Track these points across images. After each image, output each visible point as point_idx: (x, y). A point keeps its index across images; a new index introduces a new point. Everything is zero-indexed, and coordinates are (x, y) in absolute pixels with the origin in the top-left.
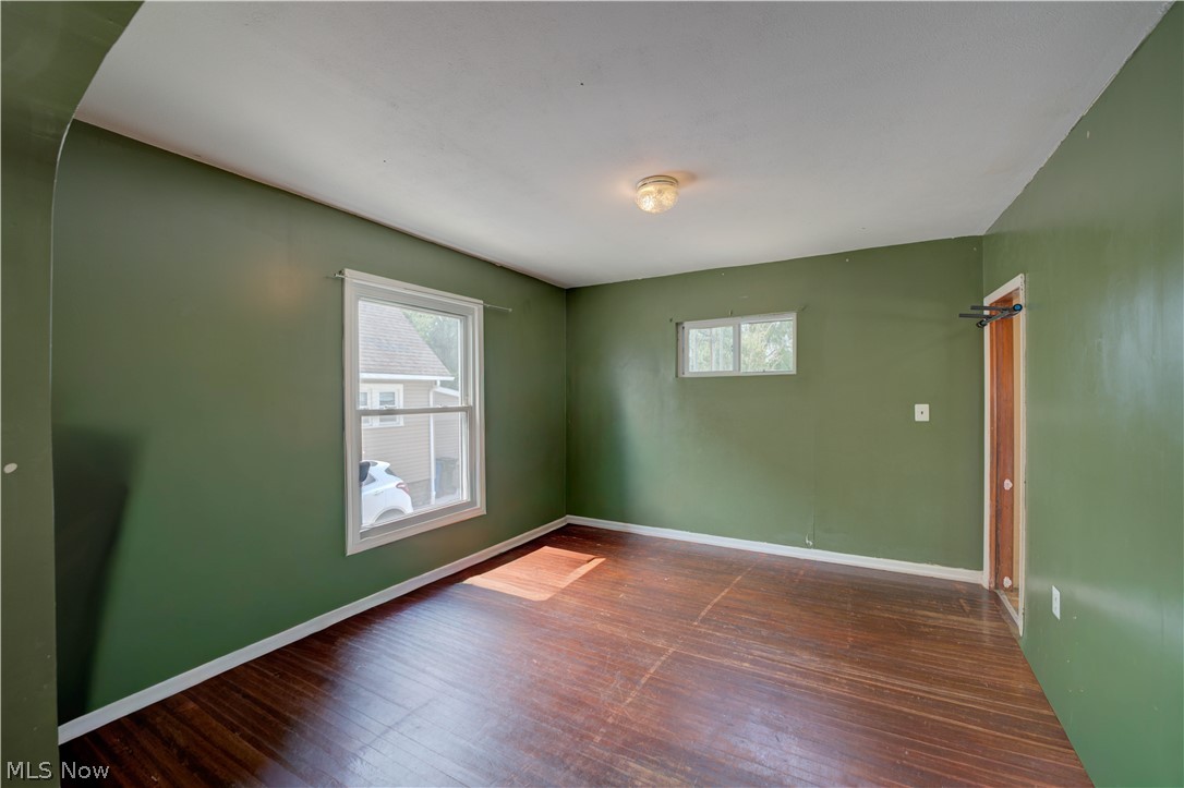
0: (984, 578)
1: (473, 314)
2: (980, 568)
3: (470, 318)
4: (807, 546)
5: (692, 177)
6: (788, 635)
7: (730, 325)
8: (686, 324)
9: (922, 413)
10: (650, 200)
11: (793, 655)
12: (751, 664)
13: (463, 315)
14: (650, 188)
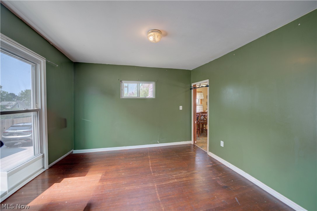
0: (192, 142)
1: (40, 64)
2: (191, 140)
3: (39, 65)
4: (158, 143)
5: (166, 35)
6: (175, 168)
7: (136, 83)
8: (123, 81)
9: (181, 108)
10: (152, 38)
11: (181, 173)
12: (176, 179)
13: (34, 63)
14: (152, 33)
